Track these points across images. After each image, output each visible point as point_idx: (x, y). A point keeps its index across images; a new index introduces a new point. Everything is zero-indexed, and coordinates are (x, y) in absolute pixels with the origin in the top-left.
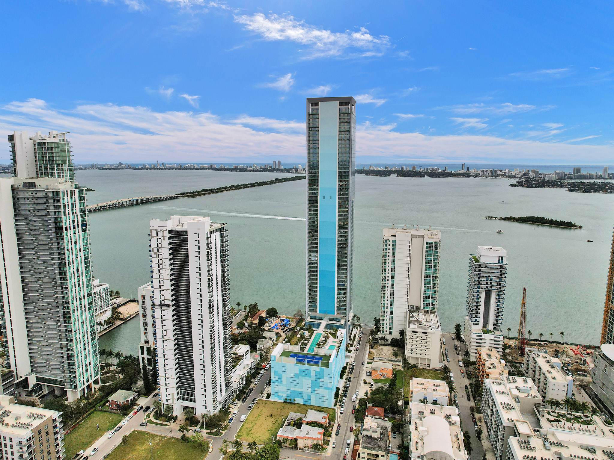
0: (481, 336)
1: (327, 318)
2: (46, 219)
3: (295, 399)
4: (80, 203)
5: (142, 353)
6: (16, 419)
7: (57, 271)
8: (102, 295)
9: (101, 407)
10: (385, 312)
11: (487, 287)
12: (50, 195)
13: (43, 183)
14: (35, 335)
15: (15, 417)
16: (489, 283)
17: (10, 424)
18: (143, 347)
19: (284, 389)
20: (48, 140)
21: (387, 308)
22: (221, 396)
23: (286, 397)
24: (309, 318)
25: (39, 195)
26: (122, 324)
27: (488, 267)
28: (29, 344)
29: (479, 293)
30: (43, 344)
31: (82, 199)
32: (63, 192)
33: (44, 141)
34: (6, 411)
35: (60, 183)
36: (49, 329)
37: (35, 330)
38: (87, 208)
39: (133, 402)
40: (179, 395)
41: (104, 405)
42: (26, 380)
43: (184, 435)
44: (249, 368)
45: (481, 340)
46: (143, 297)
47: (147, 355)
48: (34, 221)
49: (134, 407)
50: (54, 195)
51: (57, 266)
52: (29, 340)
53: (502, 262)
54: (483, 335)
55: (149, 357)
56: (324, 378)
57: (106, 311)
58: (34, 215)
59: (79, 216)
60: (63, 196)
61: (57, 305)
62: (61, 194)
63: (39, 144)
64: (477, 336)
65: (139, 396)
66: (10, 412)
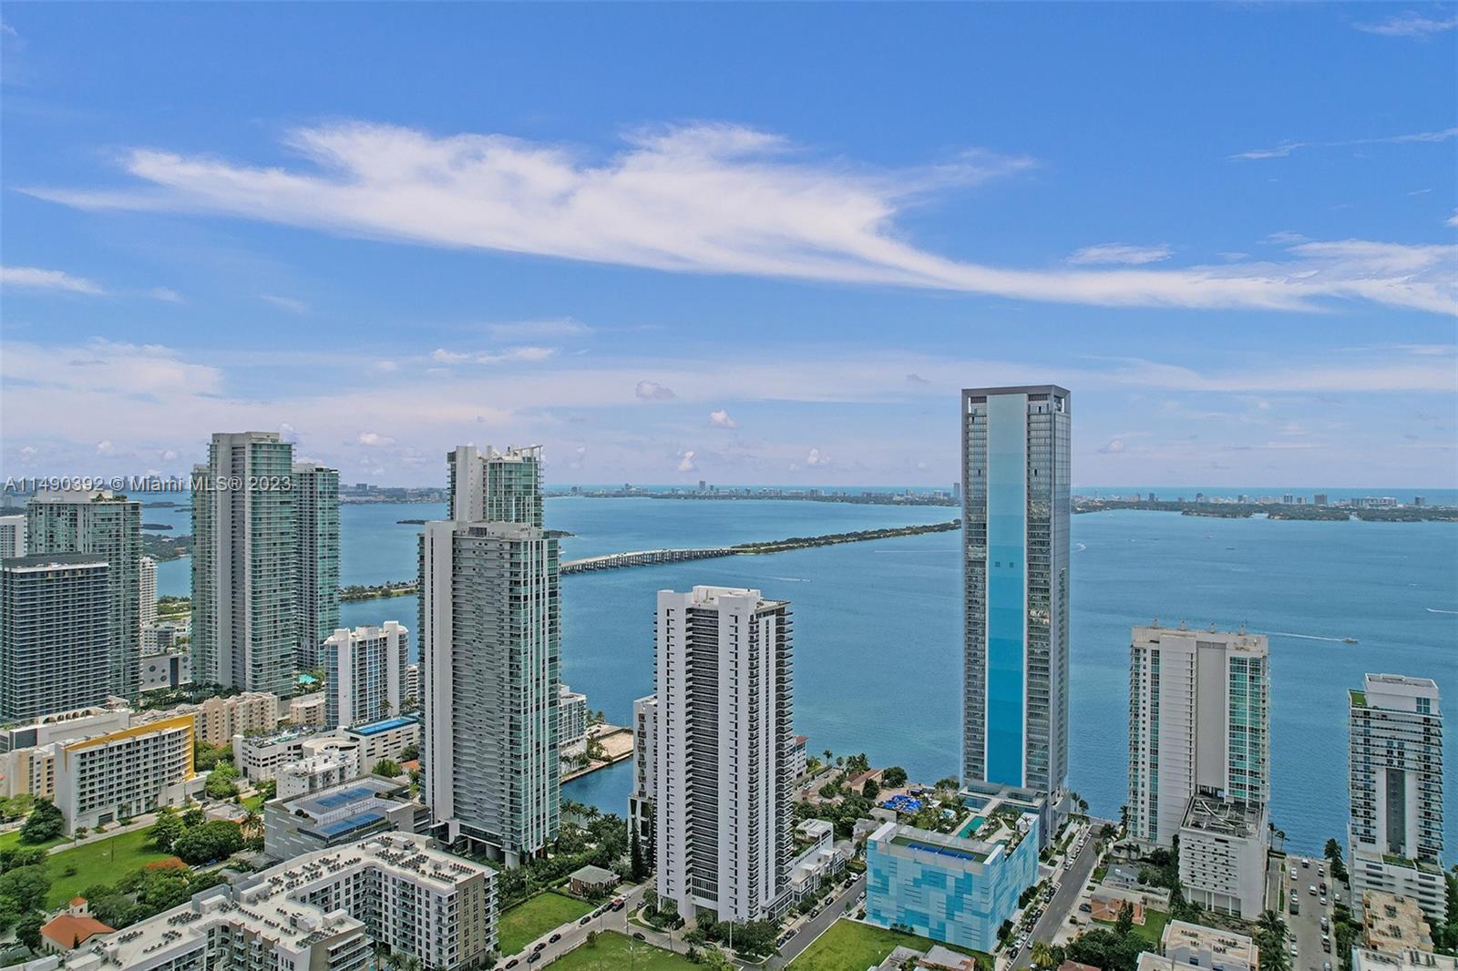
0: (1381, 869)
1: (1004, 792)
2: (497, 582)
3: (914, 926)
4: (549, 561)
5: (634, 812)
6: (435, 868)
7: (506, 662)
8: (574, 712)
9: (556, 887)
10: (1140, 794)
11: (1390, 762)
12: (507, 547)
13: (495, 528)
14: (464, 758)
15: (434, 865)
16: (1395, 751)
17: (428, 873)
18: (636, 801)
19: (893, 905)
20: (507, 459)
21: (1143, 786)
22: (767, 898)
23: (895, 922)
24: (966, 789)
25: (491, 546)
26: (603, 767)
27: (1389, 718)
28: (455, 772)
29: (1368, 771)
30: (474, 775)
31: (553, 554)
32: (526, 543)
33: (500, 461)
34: (421, 856)
35: (522, 530)
36: (486, 752)
37: (465, 751)
38: (559, 569)
39: (610, 889)
40: (690, 885)
41: (560, 885)
42: (445, 828)
43: (692, 949)
44: (829, 862)
45: (1381, 877)
46: (642, 717)
47: (642, 815)
48: (480, 584)
49: (611, 896)
50: (511, 547)
51: (507, 654)
52: (455, 765)
53: (1427, 710)
54: (1385, 866)
55: (643, 819)
56: (974, 893)
57: (578, 741)
58: (481, 576)
59: (547, 580)
60: (526, 549)
61: (502, 714)
62: (522, 547)
63: (492, 465)
64: (1368, 866)
65: (621, 881)
66: (428, 858)
